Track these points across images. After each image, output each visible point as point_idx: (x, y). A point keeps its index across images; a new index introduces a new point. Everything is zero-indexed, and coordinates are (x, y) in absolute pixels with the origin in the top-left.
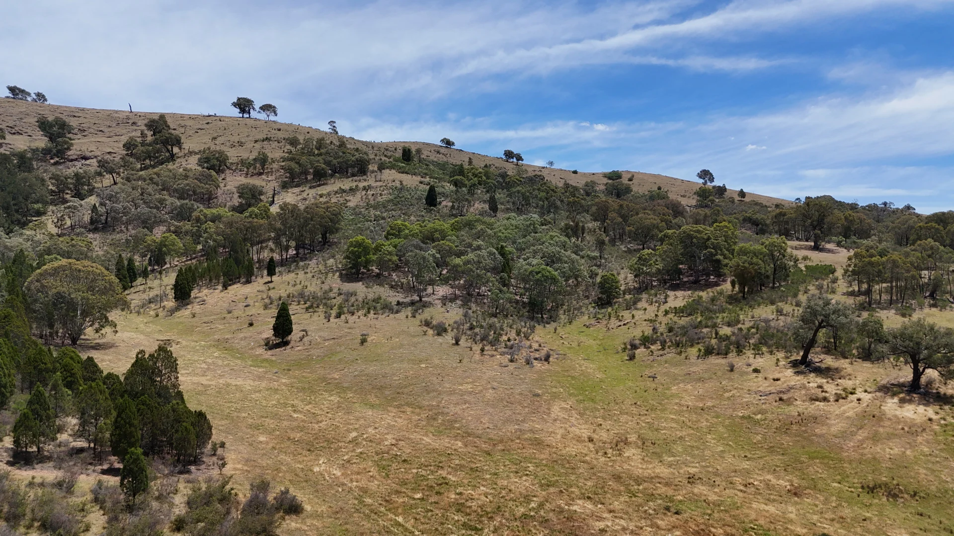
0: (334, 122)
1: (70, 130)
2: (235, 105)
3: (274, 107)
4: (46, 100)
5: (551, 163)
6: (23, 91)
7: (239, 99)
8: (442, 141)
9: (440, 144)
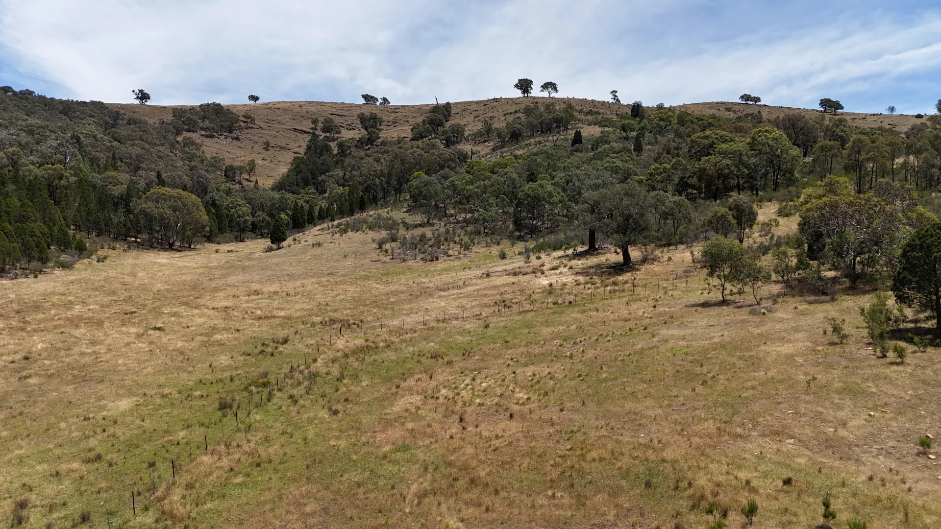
0: (616, 92)
1: (381, 122)
2: (517, 86)
3: (554, 84)
4: (389, 103)
5: (892, 109)
6: (372, 97)
7: (520, 81)
8: (742, 97)
9: (740, 101)
